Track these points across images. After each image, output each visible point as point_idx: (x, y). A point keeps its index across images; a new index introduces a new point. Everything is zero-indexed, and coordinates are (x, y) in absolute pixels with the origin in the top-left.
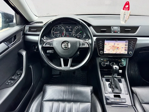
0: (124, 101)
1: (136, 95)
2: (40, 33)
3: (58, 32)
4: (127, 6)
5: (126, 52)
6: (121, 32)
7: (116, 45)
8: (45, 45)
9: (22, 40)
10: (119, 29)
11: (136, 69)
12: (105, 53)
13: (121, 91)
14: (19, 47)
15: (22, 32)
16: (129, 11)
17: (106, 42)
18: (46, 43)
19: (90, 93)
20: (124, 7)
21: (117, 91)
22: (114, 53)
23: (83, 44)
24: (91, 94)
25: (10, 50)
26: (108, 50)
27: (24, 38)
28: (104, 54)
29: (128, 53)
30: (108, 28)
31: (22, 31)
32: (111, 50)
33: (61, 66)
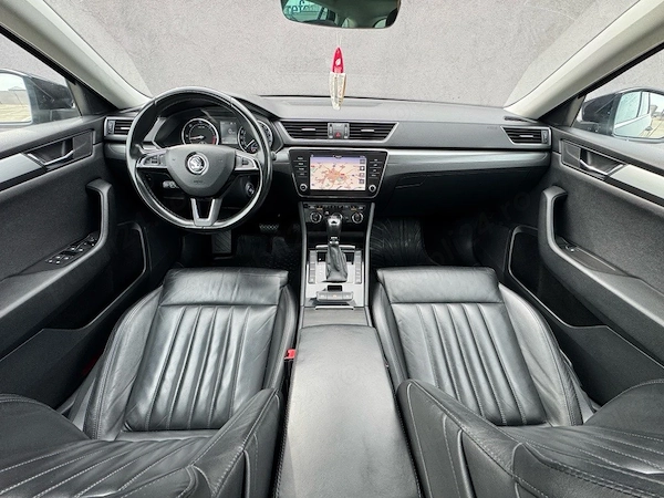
0: (347, 297)
1: (384, 286)
2: (129, 138)
3: (201, 137)
4: (338, 62)
5: (363, 187)
6: (351, 137)
7: (338, 169)
8: (145, 162)
9: (95, 156)
10: (347, 130)
11: (418, 236)
12: (312, 188)
13: (346, 277)
14: (87, 175)
15: (94, 133)
16: (343, 74)
17: (314, 161)
18: (148, 159)
19: (279, 286)
20: (335, 64)
21: (336, 276)
22: (335, 188)
23: (245, 163)
24: (282, 287)
25: (51, 176)
26: (320, 180)
27: (104, 150)
28: (309, 191)
29: (367, 188)
30: (320, 128)
31: (93, 130)
32: (327, 181)
33: (190, 217)
